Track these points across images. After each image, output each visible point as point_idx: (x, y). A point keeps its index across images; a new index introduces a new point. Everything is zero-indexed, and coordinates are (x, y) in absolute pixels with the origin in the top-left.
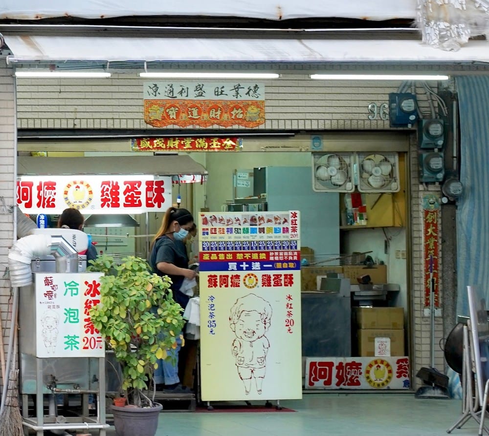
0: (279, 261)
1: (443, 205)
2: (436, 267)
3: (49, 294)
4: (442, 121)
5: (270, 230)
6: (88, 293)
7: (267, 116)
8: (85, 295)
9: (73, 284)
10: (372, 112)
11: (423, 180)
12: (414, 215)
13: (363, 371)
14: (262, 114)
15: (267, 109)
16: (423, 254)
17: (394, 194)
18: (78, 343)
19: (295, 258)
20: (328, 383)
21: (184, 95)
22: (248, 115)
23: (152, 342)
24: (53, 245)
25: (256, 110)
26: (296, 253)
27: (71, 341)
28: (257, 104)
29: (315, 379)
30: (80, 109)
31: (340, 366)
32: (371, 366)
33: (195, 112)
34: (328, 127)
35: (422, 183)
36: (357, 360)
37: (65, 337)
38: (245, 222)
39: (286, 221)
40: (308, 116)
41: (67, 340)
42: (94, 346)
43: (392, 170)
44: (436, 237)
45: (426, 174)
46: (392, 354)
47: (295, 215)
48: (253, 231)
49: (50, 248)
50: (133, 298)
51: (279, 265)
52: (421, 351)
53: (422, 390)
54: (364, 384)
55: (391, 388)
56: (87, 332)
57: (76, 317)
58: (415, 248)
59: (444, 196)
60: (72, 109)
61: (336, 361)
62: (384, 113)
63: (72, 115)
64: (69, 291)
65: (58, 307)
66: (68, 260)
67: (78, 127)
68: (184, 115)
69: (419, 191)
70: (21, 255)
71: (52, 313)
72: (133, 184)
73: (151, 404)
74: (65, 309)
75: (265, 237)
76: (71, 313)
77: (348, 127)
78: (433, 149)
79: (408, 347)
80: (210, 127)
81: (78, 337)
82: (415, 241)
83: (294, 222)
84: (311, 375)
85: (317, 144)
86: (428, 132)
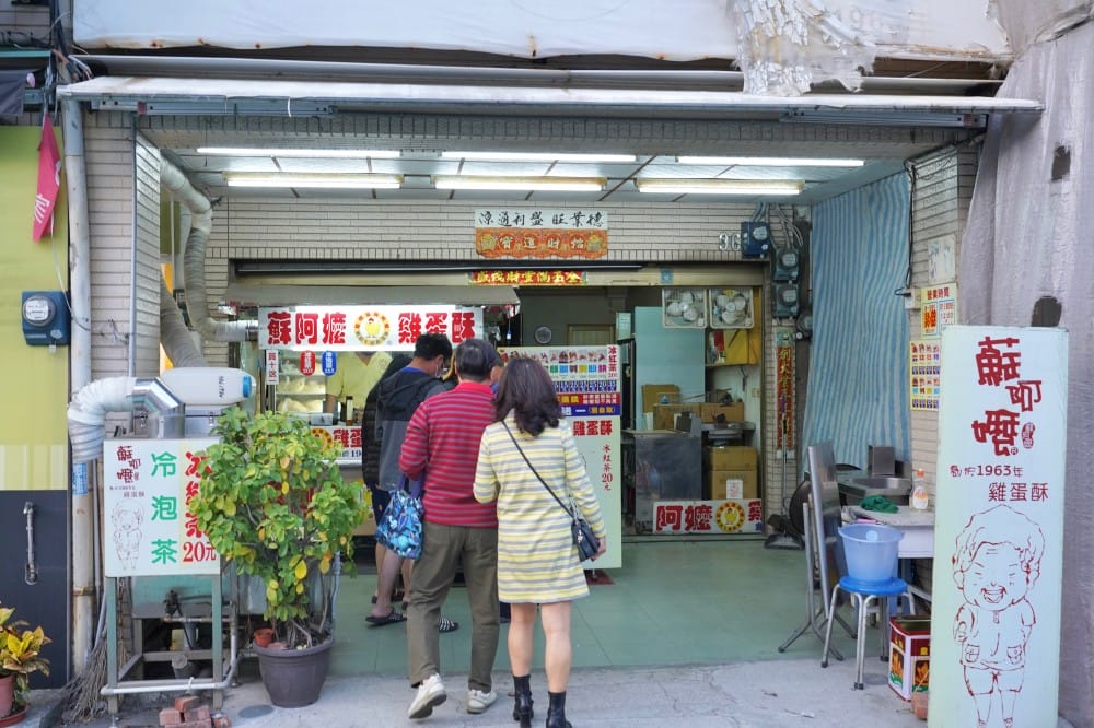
0: (595, 405)
1: (797, 341)
2: (789, 407)
3: (125, 475)
4: (797, 251)
5: (583, 368)
6: (192, 472)
7: (610, 247)
8: (187, 474)
9: (166, 457)
10: (723, 242)
11: (776, 314)
12: (768, 351)
13: (714, 514)
14: (604, 245)
15: (610, 239)
16: (776, 392)
17: (749, 331)
18: (175, 552)
19: (614, 401)
20: (677, 527)
21: (520, 223)
22: (590, 245)
23: (284, 553)
24: (135, 395)
25: (598, 240)
26: (615, 396)
27: (163, 549)
28: (599, 234)
29: (663, 524)
30: (404, 238)
31: (689, 511)
32: (722, 509)
33: (531, 241)
34: (675, 258)
35: (775, 318)
36: (707, 503)
37: (154, 543)
38: (553, 359)
39: (602, 357)
40: (654, 247)
41: (156, 547)
42: (203, 557)
43: (747, 306)
44: (789, 375)
45: (779, 307)
46: (745, 497)
47: (613, 351)
48: (563, 370)
49: (131, 400)
50: (249, 482)
51: (594, 410)
52: (772, 495)
53: (773, 538)
54: (715, 528)
55: (744, 531)
56: (190, 534)
57: (171, 510)
58: (768, 386)
59: (798, 331)
60: (396, 238)
61: (685, 504)
62: (736, 243)
63: (396, 245)
64: (161, 469)
65: (142, 494)
66: (162, 419)
67: (402, 257)
68: (519, 245)
69: (771, 326)
70: (80, 410)
71: (132, 505)
72: (437, 316)
73: (309, 639)
74: (154, 498)
75: (577, 377)
76: (163, 506)
77: (697, 258)
78: (787, 281)
79: (761, 490)
80: (548, 258)
81: (175, 542)
82: (769, 379)
83: (612, 359)
84: (658, 520)
85: (667, 277)
86: (781, 261)
